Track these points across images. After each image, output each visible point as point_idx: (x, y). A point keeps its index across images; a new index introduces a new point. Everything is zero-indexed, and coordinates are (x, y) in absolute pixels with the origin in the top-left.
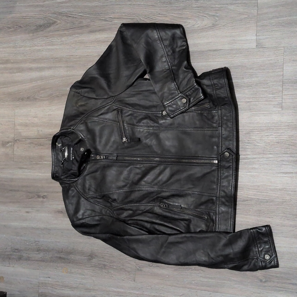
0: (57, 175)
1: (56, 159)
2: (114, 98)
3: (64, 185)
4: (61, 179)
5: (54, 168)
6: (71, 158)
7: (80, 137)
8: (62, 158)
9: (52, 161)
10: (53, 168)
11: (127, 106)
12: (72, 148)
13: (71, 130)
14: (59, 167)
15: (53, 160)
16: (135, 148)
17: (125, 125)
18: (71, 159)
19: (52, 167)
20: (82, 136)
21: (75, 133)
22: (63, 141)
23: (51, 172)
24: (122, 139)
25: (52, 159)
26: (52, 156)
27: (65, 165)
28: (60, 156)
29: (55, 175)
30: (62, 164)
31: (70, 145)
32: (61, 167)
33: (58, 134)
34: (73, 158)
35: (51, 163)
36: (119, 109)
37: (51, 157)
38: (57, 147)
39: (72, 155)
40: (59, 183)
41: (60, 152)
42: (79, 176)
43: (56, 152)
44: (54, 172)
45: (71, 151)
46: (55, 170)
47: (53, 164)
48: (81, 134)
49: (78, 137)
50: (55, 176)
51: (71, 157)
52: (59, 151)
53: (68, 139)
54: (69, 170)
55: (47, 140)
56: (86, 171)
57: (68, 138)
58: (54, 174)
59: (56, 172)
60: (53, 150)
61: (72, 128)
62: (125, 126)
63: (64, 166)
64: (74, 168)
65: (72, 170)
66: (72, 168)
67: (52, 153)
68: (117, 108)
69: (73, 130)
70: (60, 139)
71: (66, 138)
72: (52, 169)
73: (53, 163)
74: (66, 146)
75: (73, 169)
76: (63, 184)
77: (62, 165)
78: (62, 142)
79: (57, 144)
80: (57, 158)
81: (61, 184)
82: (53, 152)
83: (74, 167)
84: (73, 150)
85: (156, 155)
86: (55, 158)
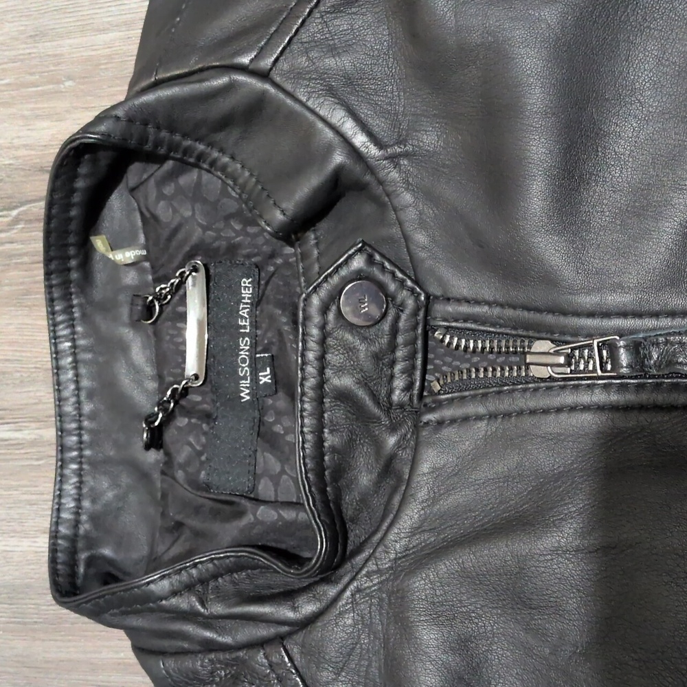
0: (107, 552)
1: (91, 395)
3: (171, 663)
4: (146, 603)
5: (79, 486)
6: (245, 383)
7: (329, 150)
8: (152, 385)
9: (60, 416)
10: (70, 488)
12: (246, 282)
13: (241, 78)
14: (125, 479)
15: (69, 409)
18: (245, 396)
19: (61, 479)
20: (360, 140)
21: (280, 106)
22: (163, 211)
23: (46, 523)
25: (60, 401)
26: (57, 370)
27: (182, 455)
28: (132, 366)
29: (83, 556)
30: (148, 447)
31: (232, 249)
32: (143, 475)
33: (103, 128)
34: (265, 377)
35: (50, 434)
37: (49, 377)
38: (100, 276)
39: (254, 347)
40: (128, 643)
41: (135, 324)
42: (330, 569)
43: (93, 331)
44: (76, 524)
45: (244, 313)
46: (86, 504)
47: (62, 448)
48: (338, 117)
49: (309, 154)
50: (90, 562)
51: (244, 370)
52: (125, 312)
53: (212, 182)
54: (228, 507)
55: (16, 221)
56: (411, 516)
57: (206, 177)
58: (73, 539)
59: (94, 519)
60: (68, 310)
61: (245, 60)
63: (168, 466)
64: (276, 480)
65: (258, 501)
66: (256, 477)
67: (55, 338)
69: (264, 76)
70: (132, 190)
71: (189, 178)
72: (59, 496)
73: (62, 432)
74: (190, 256)
75: (265, 489)
76: (162, 653)
77: (153, 456)
78: (150, 221)
79: (100, 243)
80: (108, 391)
81: (141, 651)
82: (63, 331)
83: (276, 467)
84: (257, 302)
86: (85, 383)
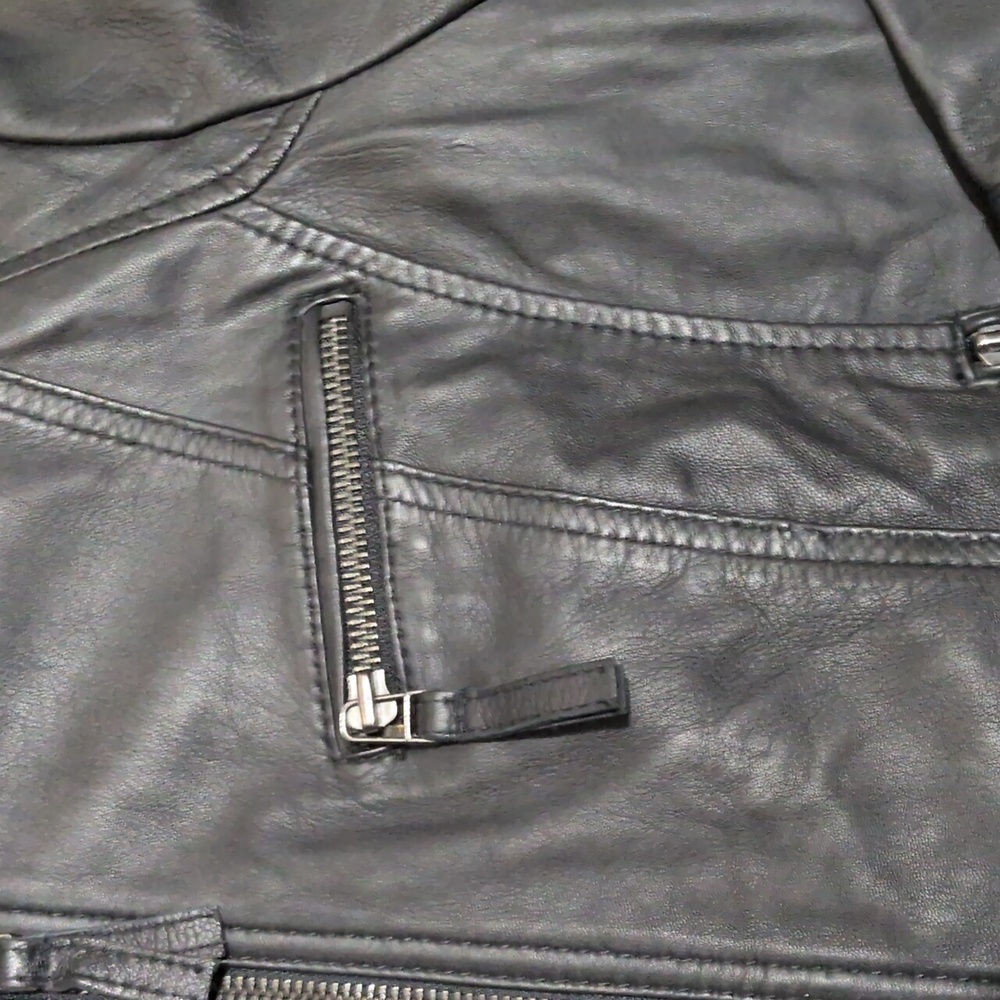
2: (280, 126)
11: (455, 241)
16: (516, 844)
17: (397, 486)
24: (333, 697)
36: (328, 289)
62: (399, 513)
68: (298, 261)
85: (888, 971)
